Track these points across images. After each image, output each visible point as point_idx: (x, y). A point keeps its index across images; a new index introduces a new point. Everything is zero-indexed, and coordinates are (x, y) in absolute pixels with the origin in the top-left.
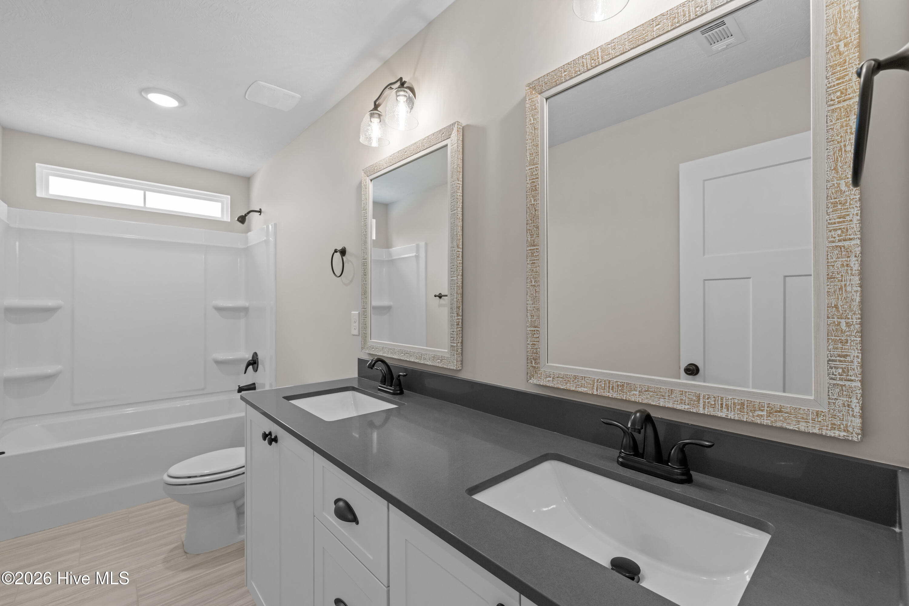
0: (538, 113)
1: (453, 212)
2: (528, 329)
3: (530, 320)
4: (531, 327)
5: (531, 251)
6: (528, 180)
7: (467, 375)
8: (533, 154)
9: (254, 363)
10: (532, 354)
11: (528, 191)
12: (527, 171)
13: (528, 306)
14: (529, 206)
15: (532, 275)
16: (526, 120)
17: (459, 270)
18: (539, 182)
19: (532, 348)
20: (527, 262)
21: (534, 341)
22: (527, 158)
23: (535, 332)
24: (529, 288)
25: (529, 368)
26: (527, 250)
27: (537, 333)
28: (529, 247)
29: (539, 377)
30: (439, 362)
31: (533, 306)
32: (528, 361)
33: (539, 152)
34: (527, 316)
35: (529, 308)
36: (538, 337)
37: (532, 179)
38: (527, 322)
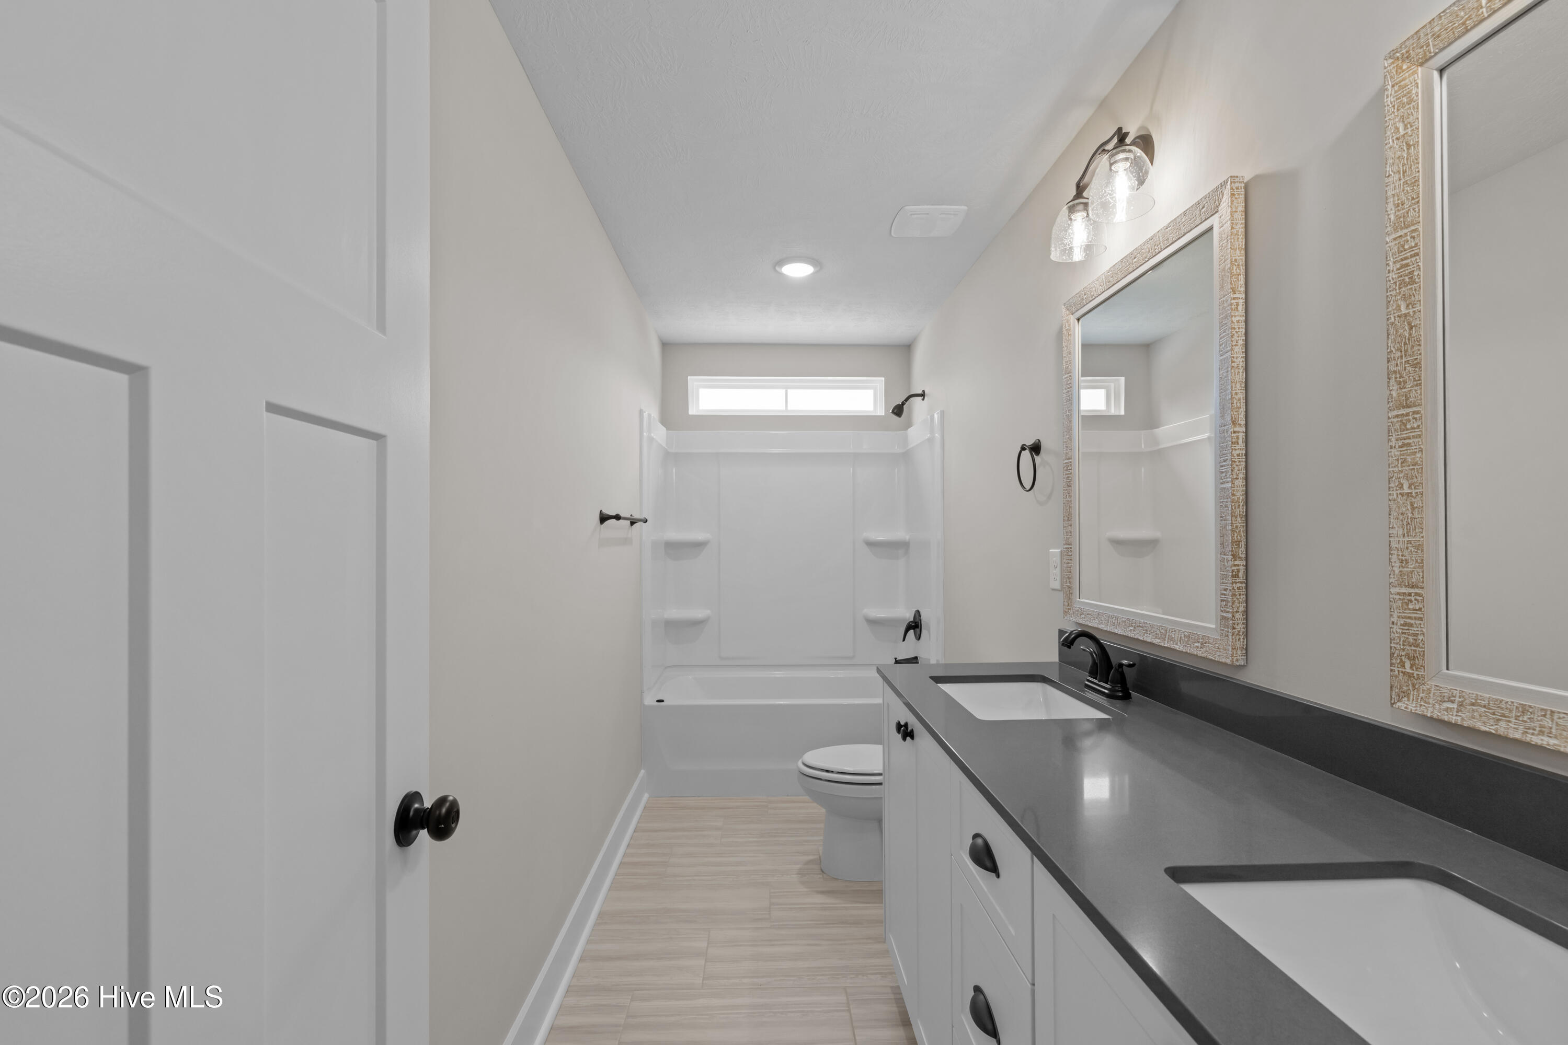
0: (1418, 108)
1: (1224, 357)
2: (1393, 590)
3: (1397, 571)
4: (1400, 585)
5: (1399, 419)
6: (1391, 264)
7: (1256, 677)
8: (1402, 205)
9: (915, 626)
10: (1403, 645)
11: (1390, 287)
12: (1388, 245)
13: (1392, 539)
14: (1393, 319)
15: (1402, 472)
16: (1386, 133)
17: (1236, 468)
18: (1420, 264)
19: (1403, 633)
20: (1390, 444)
21: (1410, 618)
22: (1389, 215)
23: (1413, 598)
24: (1394, 500)
25: (1396, 677)
26: (1389, 417)
27: (1416, 600)
28: (1394, 410)
29: (1422, 698)
30: (1198, 647)
31: (1406, 539)
32: (1394, 661)
33: (1421, 196)
34: (1390, 561)
35: (1394, 545)
36: (1420, 609)
37: (1402, 260)
38: (1390, 575)
